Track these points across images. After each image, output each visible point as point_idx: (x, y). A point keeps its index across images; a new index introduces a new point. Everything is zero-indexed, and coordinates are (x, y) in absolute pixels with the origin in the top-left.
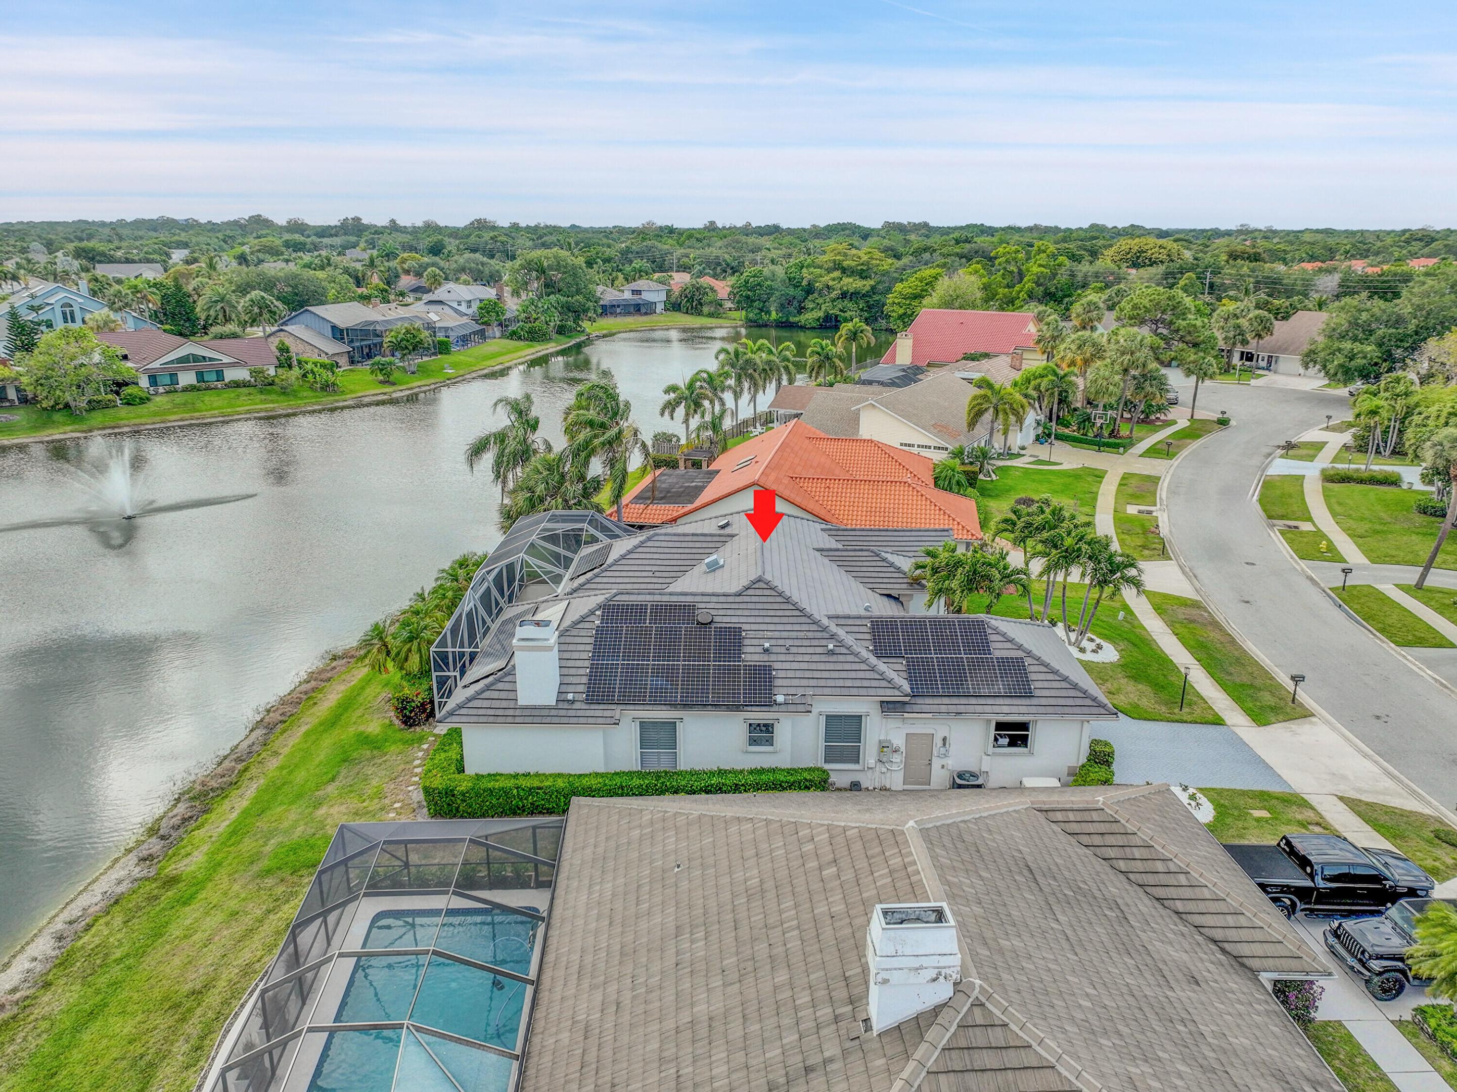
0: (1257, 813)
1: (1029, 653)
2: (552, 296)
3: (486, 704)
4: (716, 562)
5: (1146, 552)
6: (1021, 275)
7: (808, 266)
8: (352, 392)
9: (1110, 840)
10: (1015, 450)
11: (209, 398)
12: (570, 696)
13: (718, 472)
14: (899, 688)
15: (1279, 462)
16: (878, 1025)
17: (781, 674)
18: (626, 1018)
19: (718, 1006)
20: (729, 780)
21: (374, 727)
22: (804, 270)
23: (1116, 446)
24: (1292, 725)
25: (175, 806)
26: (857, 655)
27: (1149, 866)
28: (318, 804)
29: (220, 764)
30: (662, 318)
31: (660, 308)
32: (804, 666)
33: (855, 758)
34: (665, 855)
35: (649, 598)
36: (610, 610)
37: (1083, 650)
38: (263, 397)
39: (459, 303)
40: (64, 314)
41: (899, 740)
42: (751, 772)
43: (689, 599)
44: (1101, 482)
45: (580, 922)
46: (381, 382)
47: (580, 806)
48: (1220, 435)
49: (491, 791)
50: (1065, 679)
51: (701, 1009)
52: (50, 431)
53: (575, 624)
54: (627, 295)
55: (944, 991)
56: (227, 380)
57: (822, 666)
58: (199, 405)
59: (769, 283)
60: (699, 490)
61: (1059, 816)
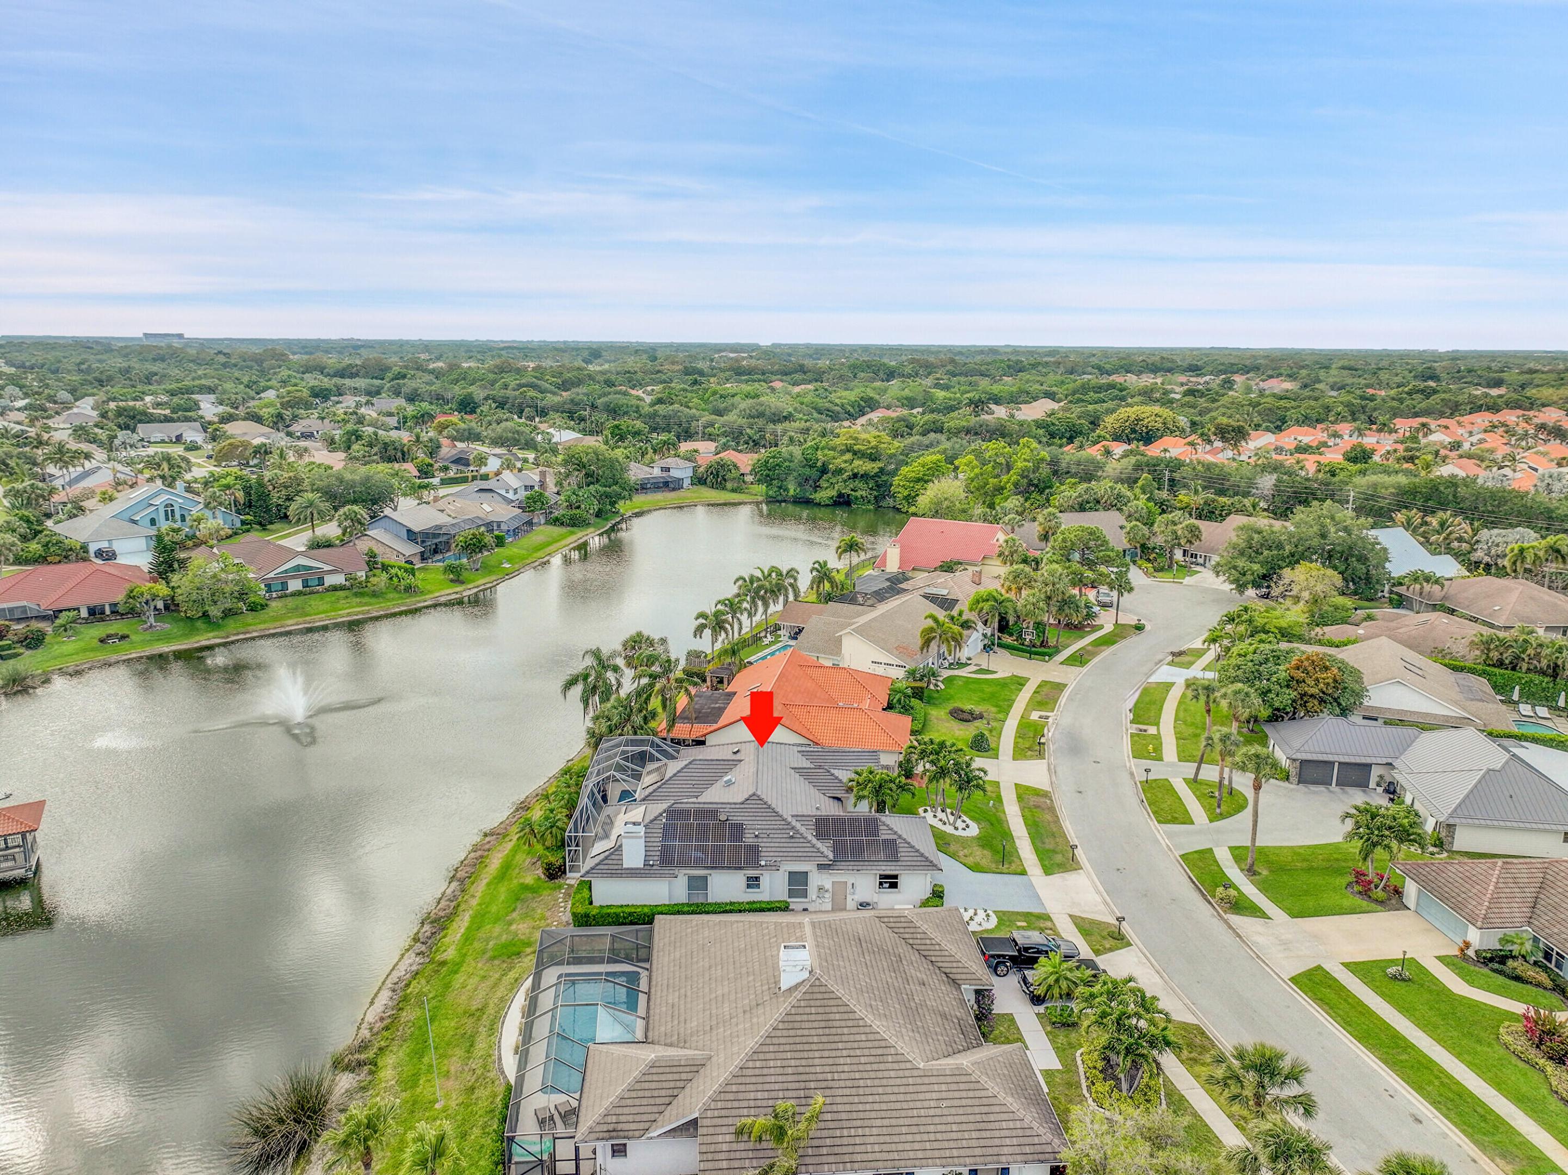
0: (1019, 924)
1: (900, 837)
2: (592, 486)
3: (606, 867)
4: (730, 780)
5: (1030, 753)
6: (1009, 467)
7: (823, 449)
8: (430, 592)
9: (907, 930)
10: (963, 660)
11: (315, 603)
12: (651, 863)
13: (735, 693)
14: (827, 857)
15: (1165, 668)
16: (783, 989)
17: (764, 849)
18: (689, 1000)
19: (726, 990)
20: (737, 907)
21: (529, 880)
22: (819, 453)
23: (1044, 654)
24: (1066, 875)
25: (423, 926)
26: (805, 838)
27: (923, 942)
28: (510, 924)
29: (439, 903)
30: (689, 494)
31: (687, 483)
32: (777, 845)
33: (804, 894)
34: (704, 938)
35: (692, 806)
36: (671, 813)
37: (956, 829)
38: (358, 600)
39: (507, 492)
40: (166, 512)
41: (828, 886)
42: (747, 903)
43: (715, 806)
44: (1021, 690)
45: (666, 969)
46: (452, 581)
47: (660, 920)
48: (1134, 640)
49: (609, 915)
50: (917, 851)
51: (719, 992)
52: (197, 638)
53: (651, 821)
54: (656, 472)
55: (806, 975)
56: (326, 585)
57: (785, 845)
58: (308, 609)
59: (787, 464)
60: (721, 711)
61: (886, 920)
